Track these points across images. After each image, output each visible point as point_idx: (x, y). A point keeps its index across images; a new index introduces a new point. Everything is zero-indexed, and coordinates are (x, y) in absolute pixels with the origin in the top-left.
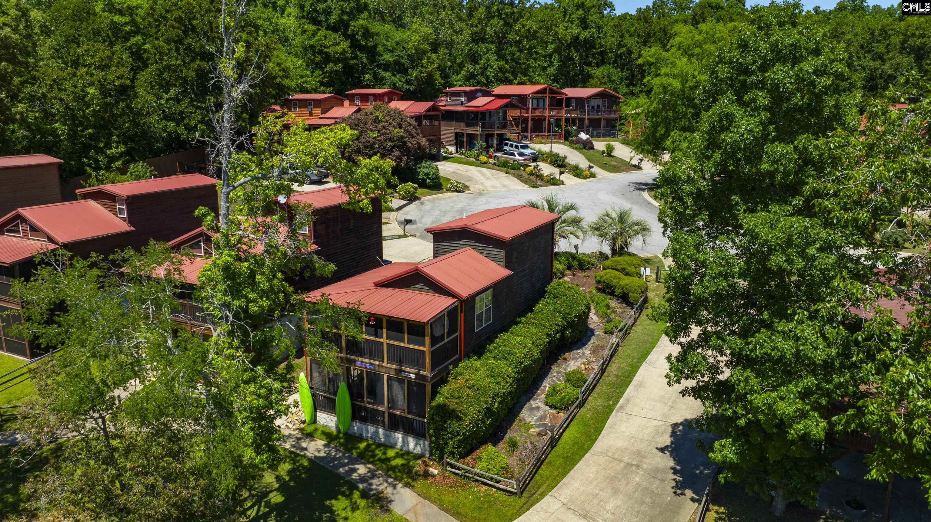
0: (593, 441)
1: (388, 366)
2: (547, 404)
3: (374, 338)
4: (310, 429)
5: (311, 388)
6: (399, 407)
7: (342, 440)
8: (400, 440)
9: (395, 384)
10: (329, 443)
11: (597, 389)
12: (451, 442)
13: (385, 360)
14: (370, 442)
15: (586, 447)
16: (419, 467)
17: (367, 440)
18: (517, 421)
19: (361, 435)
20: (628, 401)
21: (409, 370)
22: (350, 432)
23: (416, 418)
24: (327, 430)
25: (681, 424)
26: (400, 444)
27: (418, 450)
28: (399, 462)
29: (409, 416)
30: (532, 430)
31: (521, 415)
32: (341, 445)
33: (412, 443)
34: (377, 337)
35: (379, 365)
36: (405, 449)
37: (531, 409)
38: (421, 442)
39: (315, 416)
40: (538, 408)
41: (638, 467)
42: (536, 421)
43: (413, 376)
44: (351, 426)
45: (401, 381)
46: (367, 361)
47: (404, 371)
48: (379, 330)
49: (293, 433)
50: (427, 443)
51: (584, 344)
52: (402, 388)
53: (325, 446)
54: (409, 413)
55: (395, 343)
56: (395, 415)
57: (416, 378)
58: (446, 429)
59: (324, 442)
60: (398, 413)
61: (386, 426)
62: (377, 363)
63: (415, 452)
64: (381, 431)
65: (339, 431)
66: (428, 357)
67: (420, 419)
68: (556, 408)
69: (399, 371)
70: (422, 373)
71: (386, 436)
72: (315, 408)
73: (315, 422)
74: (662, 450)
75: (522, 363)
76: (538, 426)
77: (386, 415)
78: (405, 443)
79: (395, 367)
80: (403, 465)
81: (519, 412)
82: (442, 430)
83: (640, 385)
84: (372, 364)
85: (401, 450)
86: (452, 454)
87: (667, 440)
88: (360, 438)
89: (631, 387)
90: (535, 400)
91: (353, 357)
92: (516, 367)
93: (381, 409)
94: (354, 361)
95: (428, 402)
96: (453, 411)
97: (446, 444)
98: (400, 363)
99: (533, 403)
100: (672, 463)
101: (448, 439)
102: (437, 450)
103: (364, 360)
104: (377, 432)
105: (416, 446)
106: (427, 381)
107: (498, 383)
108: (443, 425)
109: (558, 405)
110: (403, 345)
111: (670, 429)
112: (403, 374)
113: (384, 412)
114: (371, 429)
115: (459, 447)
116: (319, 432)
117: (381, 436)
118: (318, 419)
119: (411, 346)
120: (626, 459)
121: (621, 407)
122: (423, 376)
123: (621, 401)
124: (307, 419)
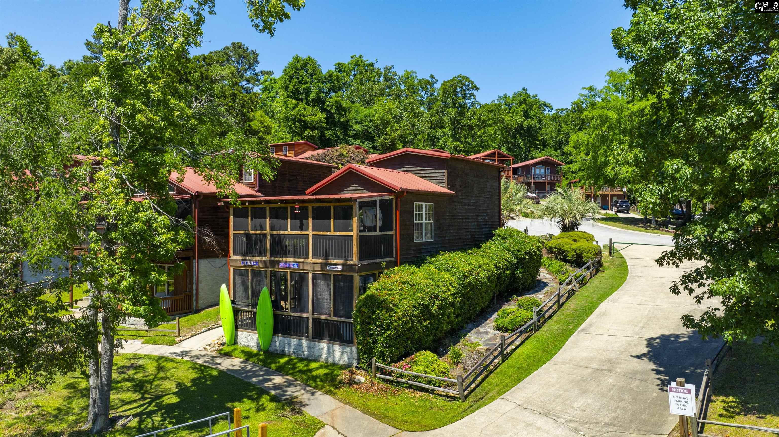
0: (553, 355)
1: (314, 261)
2: (498, 328)
3: (299, 232)
4: (227, 349)
5: (233, 302)
6: (325, 311)
7: (261, 357)
8: (325, 350)
9: (321, 283)
10: (247, 360)
11: (554, 318)
12: (380, 339)
13: (310, 255)
14: (293, 358)
15: (544, 359)
16: (344, 375)
17: (289, 356)
18: (462, 342)
19: (283, 351)
20: (591, 325)
21: (335, 262)
22: (271, 349)
23: (343, 320)
24: (248, 350)
25: (657, 338)
26: (324, 356)
27: (345, 359)
28: (322, 372)
29: (335, 319)
30: (480, 347)
31: (467, 337)
32: (259, 360)
33: (337, 349)
34: (302, 230)
35: (303, 263)
36: (330, 361)
37: (479, 333)
38: (348, 349)
39: (236, 336)
40: (487, 333)
41: (610, 371)
42: (485, 341)
43: (339, 268)
44: (272, 341)
45: (326, 277)
46: (292, 260)
47: (331, 264)
48: (304, 221)
49: (210, 353)
50: (354, 349)
52: (328, 285)
53: (242, 362)
54: (335, 315)
55: (321, 233)
56: (320, 320)
57: (342, 270)
58: (373, 322)
59: (242, 360)
60: (323, 317)
61: (310, 335)
62: (302, 260)
63: (341, 363)
64: (304, 342)
65: (260, 350)
66: (355, 242)
67: (347, 320)
68: (507, 331)
69: (324, 265)
70: (349, 262)
71: (310, 347)
72: (236, 328)
73: (235, 343)
74: (639, 357)
75: (466, 277)
76: (487, 345)
77: (310, 321)
78: (330, 352)
79: (320, 261)
80: (325, 374)
81: (465, 336)
82: (369, 324)
83: (603, 315)
84: (296, 262)
85: (326, 362)
86: (382, 356)
87: (642, 350)
88: (282, 354)
89: (593, 317)
90: (484, 327)
91: (276, 259)
92: (459, 279)
93: (305, 315)
94: (278, 262)
95: (355, 297)
96: (384, 301)
97: (375, 342)
98: (326, 256)
99: (481, 329)
100: (653, 366)
101: (378, 335)
102: (365, 353)
103: (288, 260)
104: (299, 345)
105: (342, 353)
106: (354, 271)
107: (438, 286)
108: (370, 317)
109: (510, 326)
110: (329, 233)
111: (645, 343)
112: (329, 268)
113: (307, 318)
114: (294, 341)
115: (390, 346)
116: (239, 351)
117: (305, 348)
118: (239, 339)
119: (338, 233)
120: (594, 366)
121: (583, 330)
122: (351, 265)
123: (583, 326)
124: (226, 340)
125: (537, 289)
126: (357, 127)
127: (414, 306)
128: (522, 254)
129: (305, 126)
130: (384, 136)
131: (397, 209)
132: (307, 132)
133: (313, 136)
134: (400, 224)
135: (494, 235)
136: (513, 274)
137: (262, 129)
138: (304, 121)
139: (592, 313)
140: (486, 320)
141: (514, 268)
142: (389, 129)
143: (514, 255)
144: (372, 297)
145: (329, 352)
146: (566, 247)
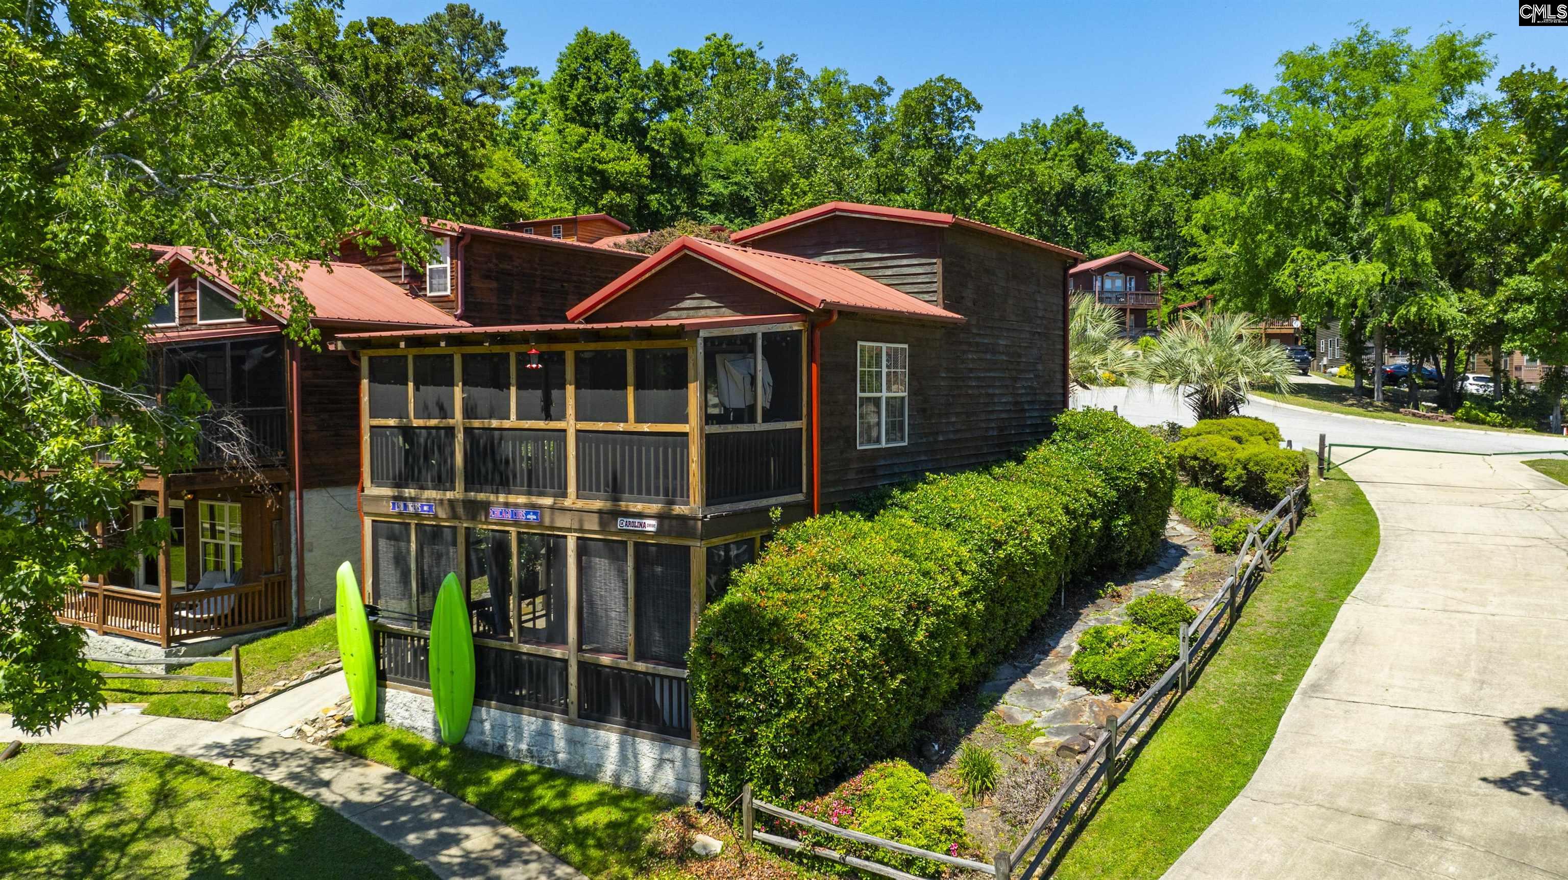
0: (1251, 768)
1: (580, 504)
2: (1081, 680)
3: (541, 424)
4: (356, 735)
5: (371, 611)
6: (612, 642)
7: (442, 764)
8: (613, 753)
9: (601, 566)
10: (404, 771)
11: (1227, 649)
12: (765, 734)
13: (572, 489)
14: (527, 767)
15: (1227, 782)
16: (662, 831)
17: (517, 762)
18: (988, 721)
19: (502, 747)
21: (638, 507)
22: (471, 741)
23: (662, 670)
24: (410, 740)
25: (1542, 719)
26: (610, 767)
27: (668, 781)
28: (602, 817)
29: (641, 666)
30: (1041, 740)
31: (1001, 707)
32: (438, 774)
33: (647, 756)
34: (548, 417)
35: (552, 508)
36: (627, 781)
37: (1031, 694)
38: (677, 752)
39: (381, 701)
40: (1052, 693)
41: (1437, 831)
42: (1050, 720)
43: (651, 525)
44: (472, 719)
45: (614, 550)
46: (522, 500)
47: (627, 514)
48: (555, 393)
49: (309, 747)
50: (693, 753)
51: (1163, 571)
52: (621, 572)
53: (388, 778)
54: (639, 657)
55: (600, 426)
56: (598, 666)
57: (659, 532)
58: (745, 684)
59: (390, 770)
60: (606, 660)
61: (573, 709)
62: (548, 501)
63: (656, 789)
64: (558, 726)
65: (441, 743)
66: (695, 452)
67: (672, 672)
68: (1108, 688)
69: (608, 517)
70: (678, 509)
71: (572, 742)
72: (381, 678)
73: (379, 719)
74: (1508, 784)
75: (999, 545)
76: (1059, 732)
77: (573, 670)
78: (627, 758)
79: (598, 504)
80: (613, 826)
81: (994, 701)
82: (734, 689)
83: (1355, 640)
84: (533, 507)
85: (617, 786)
86: (771, 779)
88: (499, 757)
89: (1329, 646)
90: (1043, 674)
91: (481, 496)
92: (980, 549)
93: (557, 653)
94: (486, 506)
95: (695, 608)
96: (775, 623)
97: (751, 741)
98: (615, 491)
99: (1035, 681)
101: (759, 721)
102: (722, 769)
103: (512, 499)
104: (545, 734)
105: (660, 764)
106: (692, 535)
107: (926, 574)
108: (736, 671)
109: (1116, 678)
110: (621, 427)
111: (1507, 733)
112: (622, 523)
113: (565, 661)
114: (530, 723)
115: (794, 753)
116: (386, 742)
117: (560, 744)
118: (388, 708)
119: (646, 427)
120: (1383, 811)
121: (1315, 687)
122: (683, 518)
123: (1311, 675)
124: (355, 709)
125: (1161, 564)
126: (717, 186)
127: (863, 637)
128: (1129, 478)
129: (604, 182)
130: (776, 206)
131: (811, 360)
132: (609, 197)
133: (621, 206)
134: (822, 403)
135: (1056, 428)
136: (1106, 527)
137: (508, 189)
138: (602, 173)
139: (1324, 635)
140: (1046, 653)
141: (1110, 512)
142: (786, 191)
143: (1110, 480)
144: (742, 611)
145: (623, 759)
146: (1222, 457)
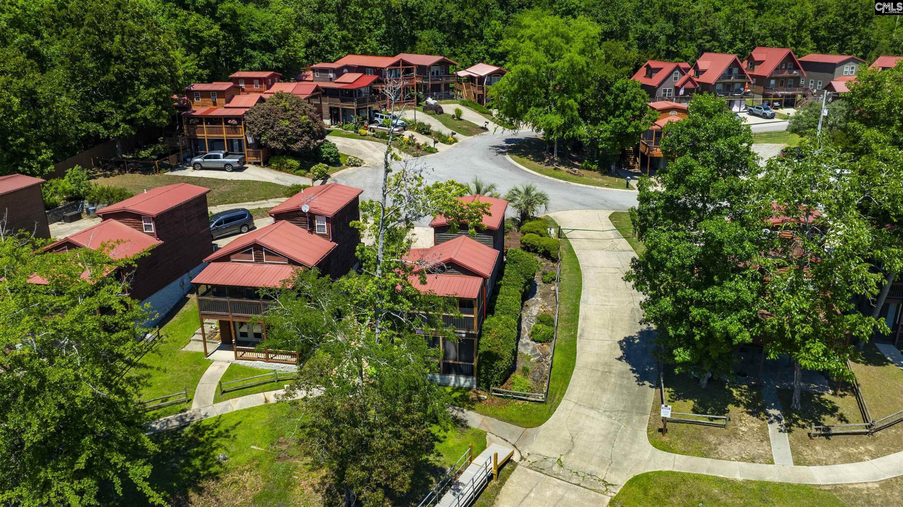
2: (533, 340)
6: (452, 357)
8: (453, 380)
9: (450, 343)
15: (571, 365)
16: (472, 395)
18: (519, 355)
20: (583, 330)
21: (460, 331)
23: (466, 363)
25: (624, 340)
26: (453, 382)
27: (468, 384)
28: (457, 394)
29: (460, 363)
30: (532, 359)
31: (520, 350)
33: (462, 380)
35: (436, 331)
36: (457, 385)
37: (524, 345)
38: (470, 379)
40: (528, 344)
41: (610, 372)
42: (531, 353)
43: (464, 335)
47: (457, 332)
50: (475, 379)
51: (535, 293)
52: (455, 344)
54: (460, 360)
56: (448, 364)
57: (466, 337)
60: (451, 362)
61: (442, 372)
63: (466, 386)
64: (437, 375)
66: (475, 321)
67: (469, 363)
68: (540, 342)
70: (471, 332)
71: (441, 379)
74: (620, 359)
76: (534, 356)
77: (442, 364)
80: (460, 396)
81: (518, 349)
83: (585, 319)
85: (454, 386)
86: (496, 383)
87: (620, 353)
89: (580, 321)
90: (523, 338)
95: (475, 351)
96: (496, 354)
97: (492, 377)
98: (454, 327)
99: (523, 341)
100: (629, 367)
102: (484, 382)
104: (433, 377)
105: (466, 381)
106: (475, 337)
108: (491, 365)
110: (456, 315)
111: (618, 346)
113: (440, 362)
115: (501, 378)
117: (439, 379)
119: (463, 315)
120: (600, 369)
121: (581, 335)
122: (472, 334)
123: (579, 331)
125: (533, 291)
126: (255, 37)
129: (202, 42)
138: (201, 37)
139: (578, 317)
140: (522, 331)
144: (484, 353)
145: (456, 381)
